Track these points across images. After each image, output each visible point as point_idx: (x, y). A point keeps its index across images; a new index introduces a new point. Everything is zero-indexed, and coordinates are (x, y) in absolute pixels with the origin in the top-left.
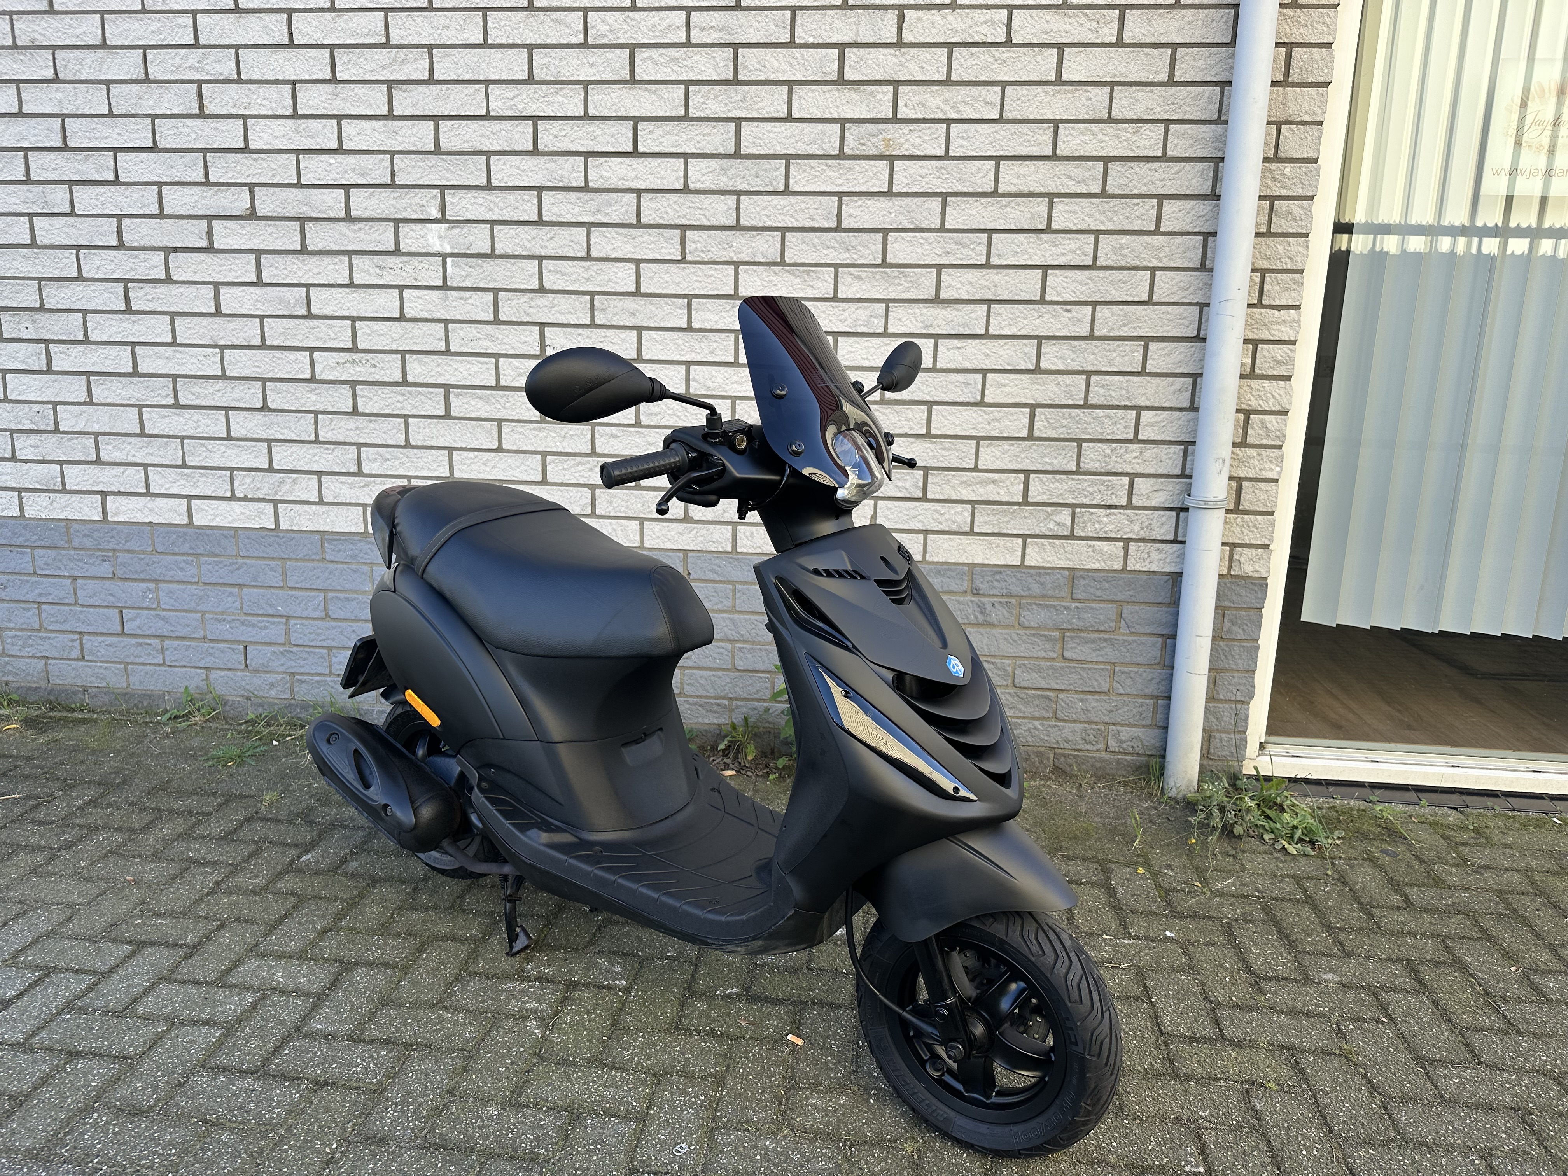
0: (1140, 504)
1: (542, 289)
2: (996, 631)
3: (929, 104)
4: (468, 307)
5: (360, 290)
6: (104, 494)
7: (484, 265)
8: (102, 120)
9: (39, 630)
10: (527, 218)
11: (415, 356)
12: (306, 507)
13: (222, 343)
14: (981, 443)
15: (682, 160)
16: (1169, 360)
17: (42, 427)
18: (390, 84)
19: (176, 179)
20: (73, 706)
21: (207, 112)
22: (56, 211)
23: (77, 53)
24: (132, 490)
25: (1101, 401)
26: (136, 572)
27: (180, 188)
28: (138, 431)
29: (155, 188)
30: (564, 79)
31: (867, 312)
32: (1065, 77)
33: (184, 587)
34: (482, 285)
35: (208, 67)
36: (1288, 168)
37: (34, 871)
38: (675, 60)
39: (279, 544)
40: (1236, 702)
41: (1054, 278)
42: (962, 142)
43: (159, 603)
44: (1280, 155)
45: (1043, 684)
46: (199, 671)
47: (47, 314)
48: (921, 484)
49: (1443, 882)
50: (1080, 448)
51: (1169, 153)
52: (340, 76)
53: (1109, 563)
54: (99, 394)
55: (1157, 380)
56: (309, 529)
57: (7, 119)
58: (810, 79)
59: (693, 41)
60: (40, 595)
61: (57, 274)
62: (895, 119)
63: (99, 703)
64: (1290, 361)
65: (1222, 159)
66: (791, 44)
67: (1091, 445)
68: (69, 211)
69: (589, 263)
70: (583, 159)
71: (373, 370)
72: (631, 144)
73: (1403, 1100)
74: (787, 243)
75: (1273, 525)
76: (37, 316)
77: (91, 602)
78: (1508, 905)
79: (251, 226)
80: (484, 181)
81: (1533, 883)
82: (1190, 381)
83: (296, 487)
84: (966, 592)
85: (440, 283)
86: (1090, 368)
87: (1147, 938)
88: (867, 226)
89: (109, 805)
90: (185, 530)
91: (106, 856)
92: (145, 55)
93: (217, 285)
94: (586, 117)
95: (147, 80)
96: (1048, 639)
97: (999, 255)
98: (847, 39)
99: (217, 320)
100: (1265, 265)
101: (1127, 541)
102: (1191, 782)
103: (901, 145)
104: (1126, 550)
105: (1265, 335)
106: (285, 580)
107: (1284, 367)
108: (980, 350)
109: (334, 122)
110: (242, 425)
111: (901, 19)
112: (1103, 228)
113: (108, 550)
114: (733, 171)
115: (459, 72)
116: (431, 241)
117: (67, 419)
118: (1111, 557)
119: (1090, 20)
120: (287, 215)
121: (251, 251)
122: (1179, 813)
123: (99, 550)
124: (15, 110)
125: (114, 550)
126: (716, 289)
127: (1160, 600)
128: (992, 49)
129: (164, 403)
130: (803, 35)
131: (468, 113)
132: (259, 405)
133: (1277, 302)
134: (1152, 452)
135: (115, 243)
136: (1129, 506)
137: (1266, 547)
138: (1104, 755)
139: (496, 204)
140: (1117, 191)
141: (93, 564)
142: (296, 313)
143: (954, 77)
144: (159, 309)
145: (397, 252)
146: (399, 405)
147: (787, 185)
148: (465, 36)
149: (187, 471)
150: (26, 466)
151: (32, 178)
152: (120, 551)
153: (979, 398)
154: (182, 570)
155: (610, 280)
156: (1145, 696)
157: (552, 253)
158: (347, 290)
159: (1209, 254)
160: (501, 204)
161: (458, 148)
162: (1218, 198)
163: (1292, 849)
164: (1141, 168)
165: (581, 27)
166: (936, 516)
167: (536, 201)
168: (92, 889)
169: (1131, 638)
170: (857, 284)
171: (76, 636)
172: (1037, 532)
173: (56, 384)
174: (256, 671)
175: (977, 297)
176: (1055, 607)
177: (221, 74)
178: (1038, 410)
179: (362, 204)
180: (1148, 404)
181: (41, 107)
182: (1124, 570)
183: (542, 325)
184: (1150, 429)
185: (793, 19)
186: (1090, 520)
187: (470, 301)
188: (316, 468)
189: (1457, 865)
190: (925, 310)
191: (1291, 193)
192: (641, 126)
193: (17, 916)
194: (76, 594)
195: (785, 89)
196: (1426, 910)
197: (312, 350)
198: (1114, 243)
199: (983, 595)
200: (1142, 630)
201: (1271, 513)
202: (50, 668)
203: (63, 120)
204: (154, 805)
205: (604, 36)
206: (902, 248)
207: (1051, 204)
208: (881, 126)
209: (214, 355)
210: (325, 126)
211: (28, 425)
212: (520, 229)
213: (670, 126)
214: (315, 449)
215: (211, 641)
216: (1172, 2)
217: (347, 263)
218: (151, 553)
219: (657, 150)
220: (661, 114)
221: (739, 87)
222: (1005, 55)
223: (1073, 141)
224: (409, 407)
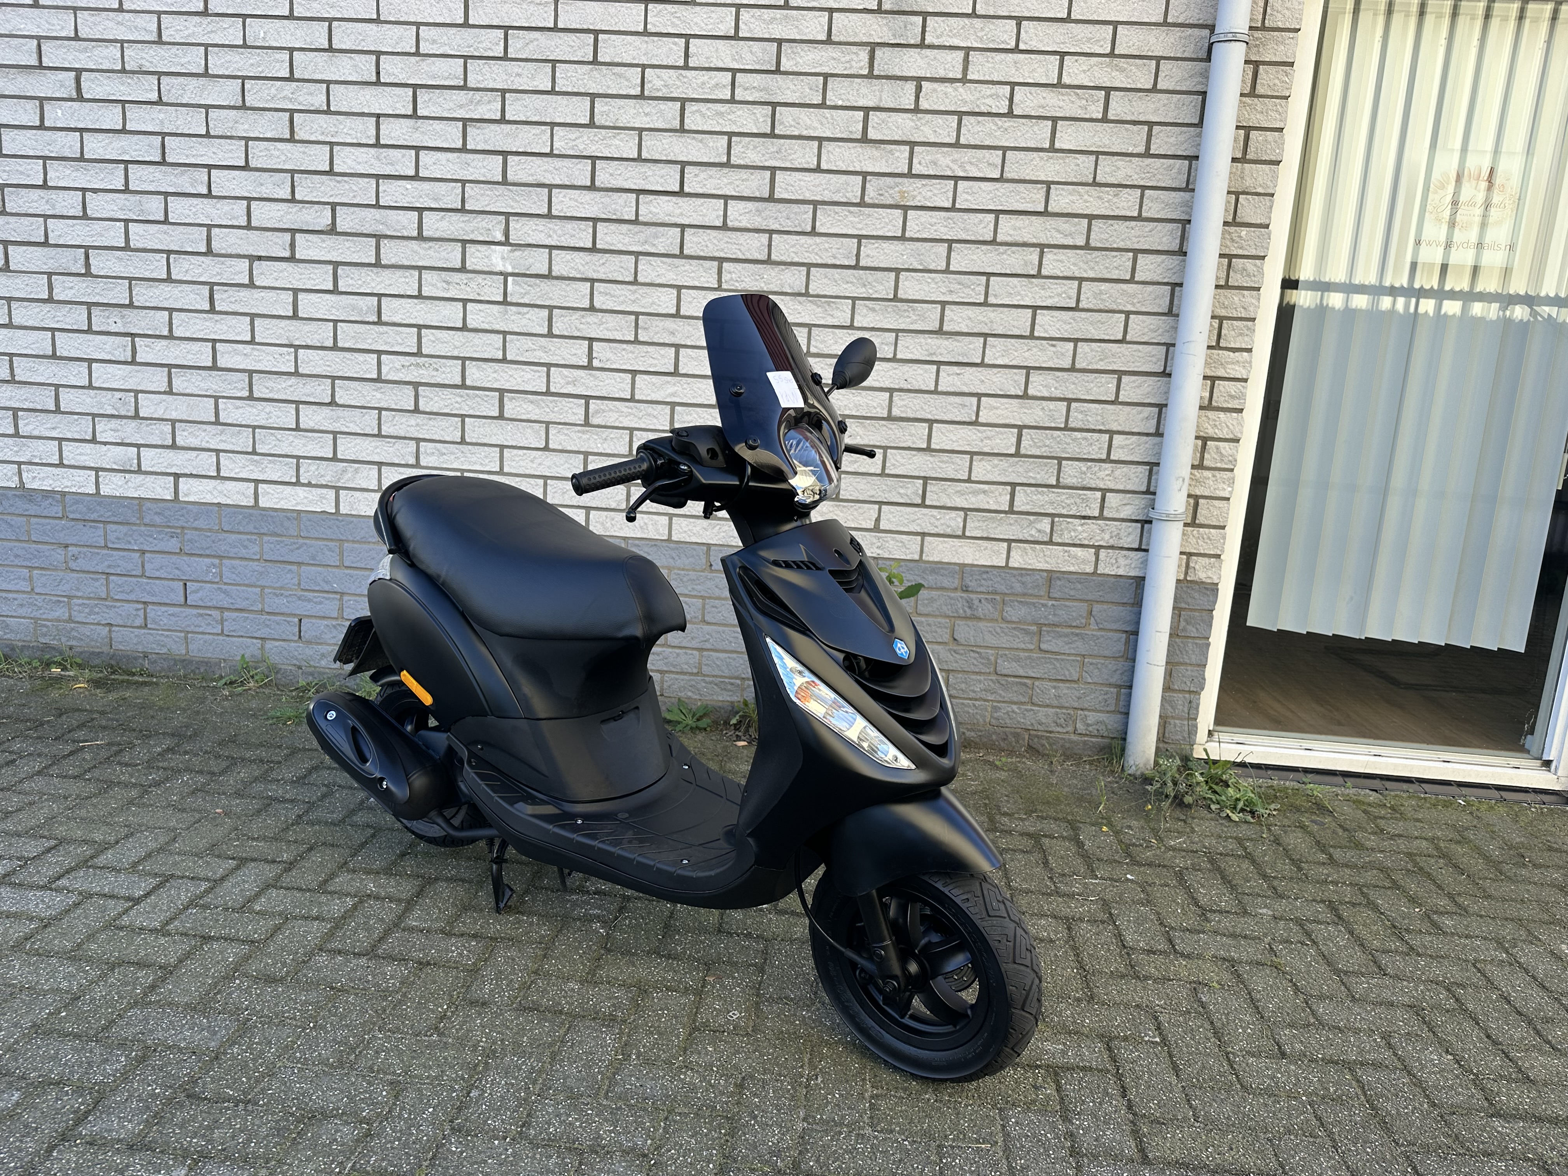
0: (1110, 515)
1: (592, 309)
2: (981, 624)
3: (940, 163)
4: (524, 322)
5: (427, 302)
6: (177, 476)
7: (542, 284)
8: (199, 139)
9: (105, 599)
10: (582, 245)
11: (474, 363)
12: (366, 494)
13: (297, 343)
14: (975, 457)
15: (722, 201)
16: (1138, 391)
17: (123, 413)
18: (466, 121)
19: (265, 196)
20: (134, 670)
21: (297, 138)
22: (150, 218)
23: (181, 79)
24: (204, 473)
25: (1079, 425)
26: (202, 548)
27: (268, 204)
28: (213, 419)
29: (245, 202)
30: (622, 125)
32: (1057, 145)
33: (246, 563)
34: (539, 303)
35: (301, 99)
36: (1244, 232)
37: (131, 802)
38: (720, 114)
39: (338, 527)
40: (1190, 692)
41: (1043, 317)
42: (966, 196)
43: (221, 577)
44: (1238, 220)
45: (1021, 672)
46: (255, 641)
47: (136, 311)
48: (920, 492)
49: (1362, 845)
50: (1060, 465)
51: (1144, 214)
52: (420, 113)
53: (1082, 566)
54: (179, 384)
55: (1127, 409)
57: (110, 135)
58: (839, 136)
59: (737, 98)
60: (109, 567)
61: (147, 275)
62: (910, 175)
63: (158, 668)
64: (1242, 396)
65: (1189, 221)
66: (823, 105)
67: (1070, 463)
68: (162, 219)
69: (635, 287)
70: (634, 195)
71: (435, 373)
72: (678, 185)
73: (1321, 997)
74: (811, 277)
75: (1224, 538)
76: (126, 312)
77: (157, 574)
78: (1416, 864)
79: (330, 240)
80: (546, 211)
81: (1438, 848)
82: (1156, 410)
83: (358, 476)
84: (956, 589)
85: (501, 299)
86: (1070, 396)
87: (1111, 879)
88: (882, 265)
89: (186, 753)
90: (251, 511)
91: (193, 793)
92: (243, 85)
93: (296, 291)
94: (639, 159)
95: (243, 107)
96: (1027, 632)
97: (995, 296)
98: (871, 104)
99: (294, 322)
100: (1223, 313)
101: (1098, 548)
102: (1148, 760)
103: (914, 197)
104: (1097, 555)
105: (1221, 373)
106: (342, 560)
107: (1237, 402)
108: (976, 377)
109: (413, 152)
110: (310, 417)
111: (919, 89)
112: (1085, 275)
113: (177, 528)
114: (767, 212)
115: (529, 114)
116: (494, 261)
117: (147, 407)
118: (1085, 562)
119: (1080, 99)
120: (365, 232)
121: (329, 262)
122: (1138, 787)
123: (169, 527)
124: (120, 127)
125: (183, 528)
127: (1125, 600)
128: (996, 119)
129: (239, 395)
130: (833, 98)
131: (534, 151)
132: (328, 400)
133: (1232, 345)
134: (1122, 471)
135: (204, 250)
136: (1101, 517)
137: (1218, 556)
138: (1074, 737)
139: (555, 232)
140: (1099, 245)
141: (162, 540)
142: (368, 320)
143: (963, 141)
144: (241, 311)
145: (463, 269)
146: (457, 405)
147: (814, 228)
148: (535, 83)
149: (256, 457)
150: (104, 448)
151: (131, 188)
152: (188, 528)
153: (974, 418)
154: (246, 547)
155: (653, 303)
156: (1110, 685)
157: (603, 277)
158: (416, 301)
159: (1176, 302)
160: (559, 232)
161: (524, 181)
162: (1185, 254)
163: (1234, 817)
164: (1118, 226)
165: (639, 81)
166: (933, 520)
167: (591, 230)
168: (188, 817)
169: (1099, 633)
170: (871, 315)
171: (141, 606)
172: (1021, 538)
173: (139, 374)
174: (309, 642)
175: (975, 331)
176: (1034, 604)
177: (312, 105)
178: (1025, 431)
179: (434, 224)
180: (1120, 428)
181: (143, 125)
182: (1094, 573)
183: (591, 340)
184: (1121, 451)
185: (825, 84)
186: (1067, 528)
187: (527, 316)
188: (377, 459)
189: (1376, 833)
190: (930, 340)
191: (1246, 253)
192: (688, 169)
193: (127, 836)
194: (143, 567)
195: (816, 144)
196: (1347, 866)
197: (379, 353)
198: (1095, 289)
199: (972, 592)
200: (1109, 627)
201: (1223, 528)
202: (114, 635)
203: (163, 138)
204: (227, 754)
205: (658, 90)
206: (910, 287)
207: (1042, 254)
208: (898, 180)
209: (289, 354)
210: (404, 156)
211: (110, 411)
212: (576, 254)
213: (713, 171)
214: (376, 442)
215: (268, 613)
216: (1150, 86)
217: (417, 277)
218: (217, 532)
219: (701, 191)
220: (705, 160)
221: (775, 140)
222: (1007, 124)
223: (1061, 200)
224: (467, 408)
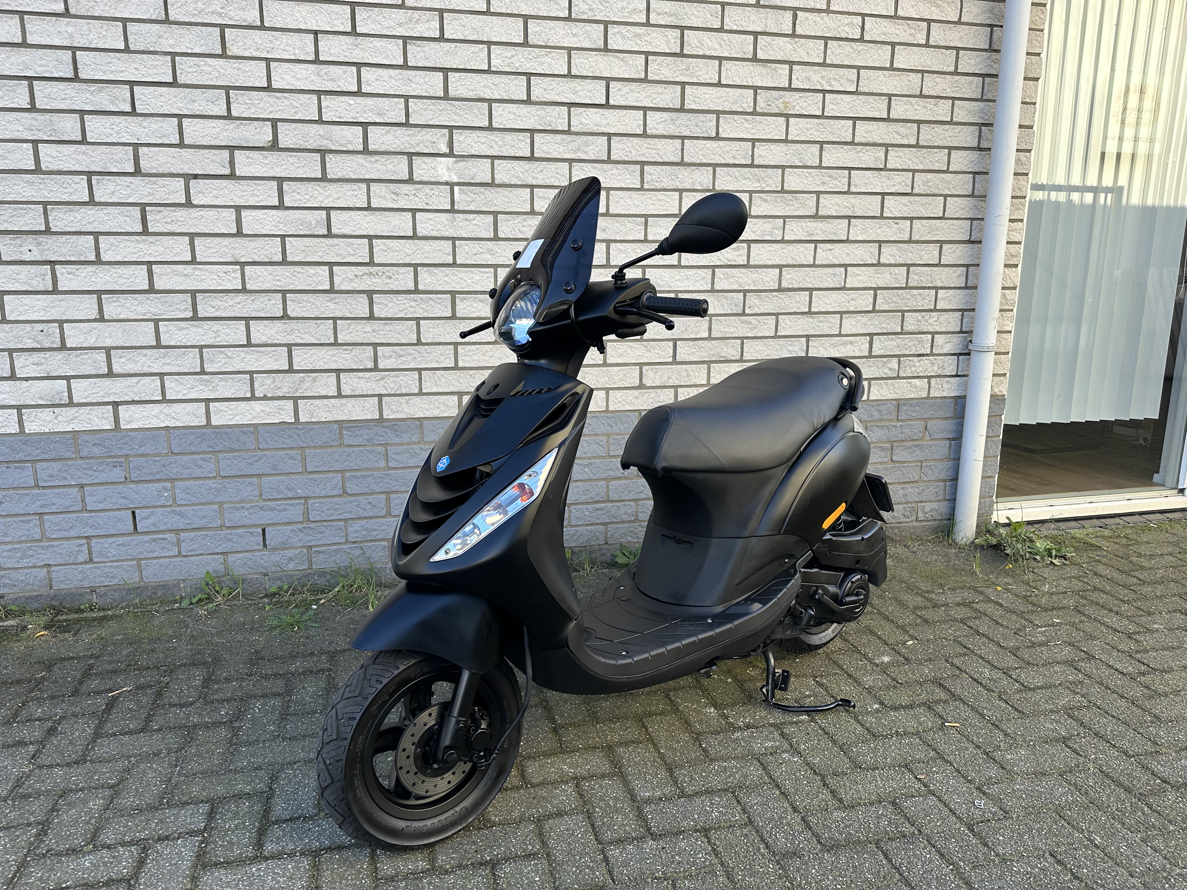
0: (937, 352)
3: (812, 79)
4: (471, 227)
5: (377, 213)
6: (116, 405)
7: (486, 192)
8: (117, 55)
9: (40, 540)
10: (522, 155)
11: (426, 269)
12: (325, 401)
13: (243, 260)
14: (844, 316)
15: (642, 112)
16: (953, 256)
17: (47, 345)
18: (406, 39)
19: (198, 113)
20: (82, 607)
21: (230, 53)
22: (65, 138)
24: (147, 398)
25: (915, 284)
26: (151, 474)
27: (201, 121)
28: (154, 343)
29: (176, 120)
30: (553, 44)
31: (771, 226)
32: (895, 65)
33: (201, 482)
34: (484, 209)
35: (232, 14)
37: (232, 743)
38: (638, 36)
39: (298, 435)
40: (989, 477)
41: (889, 201)
42: (833, 106)
43: (174, 499)
46: (216, 556)
47: (54, 237)
48: (805, 348)
49: (1143, 566)
50: (903, 316)
51: (955, 120)
52: (359, 30)
53: (921, 393)
54: (109, 311)
55: (947, 269)
56: (328, 419)
57: (8, 49)
58: (734, 56)
59: (652, 22)
60: (42, 506)
61: (65, 198)
62: (790, 89)
63: (109, 600)
64: (1018, 255)
65: (985, 124)
66: (721, 30)
67: (909, 314)
68: (80, 139)
70: (566, 108)
71: (388, 281)
72: (604, 99)
74: (717, 175)
76: (42, 239)
77: (101, 506)
79: (273, 157)
80: (486, 123)
82: (965, 269)
83: (315, 384)
85: (449, 208)
86: (909, 262)
88: (771, 164)
90: (203, 430)
93: (238, 209)
94: (569, 75)
95: (167, 21)
96: (883, 449)
97: (856, 185)
98: (759, 29)
99: (238, 240)
101: (930, 378)
102: (973, 532)
103: (794, 107)
104: (929, 383)
106: (304, 466)
107: (1015, 259)
108: (843, 251)
109: (354, 69)
110: (262, 332)
111: (795, 17)
112: (917, 168)
113: (120, 456)
114: (680, 121)
115: (467, 33)
116: (440, 172)
117: (75, 336)
118: (922, 389)
119: (910, 28)
120: (309, 147)
121: (273, 178)
123: (110, 457)
124: (19, 40)
125: (127, 456)
126: (666, 210)
127: (948, 415)
128: (852, 43)
129: (182, 316)
130: (730, 23)
131: (473, 68)
132: (280, 314)
134: (944, 317)
135: (132, 170)
136: (932, 354)
137: (1006, 375)
138: (916, 524)
139: (496, 143)
140: (925, 144)
141: (103, 471)
142: (317, 233)
143: (828, 61)
144: (178, 231)
145: (410, 181)
146: (412, 310)
147: (718, 133)
148: (471, 4)
149: (205, 377)
150: (25, 384)
151: (37, 106)
152: (134, 456)
153: (843, 285)
154: (200, 467)
156: (939, 480)
157: (542, 183)
158: (365, 213)
159: (977, 186)
161: (464, 96)
162: (990, 150)
163: (1056, 562)
164: (939, 128)
165: (567, 5)
167: (528, 141)
169: (931, 443)
170: (764, 205)
171: (84, 541)
172: (878, 376)
173: (63, 303)
174: (274, 549)
175: (842, 214)
176: (890, 426)
177: (245, 21)
178: (879, 292)
179: (379, 138)
180: (942, 285)
181: (48, 39)
182: (928, 397)
184: (943, 302)
185: (723, 11)
186: (909, 365)
187: (474, 222)
188: (335, 366)
190: (809, 224)
192: (612, 84)
194: (83, 501)
195: (717, 62)
196: (1154, 583)
197: (331, 265)
198: (923, 178)
200: (938, 437)
201: (1008, 353)
202: (53, 575)
203: (74, 53)
204: (270, 672)
205: (584, 13)
206: (794, 180)
207: (887, 151)
208: (781, 93)
209: (234, 271)
210: (345, 72)
211: (30, 344)
212: (516, 163)
213: (634, 86)
214: (334, 350)
215: (229, 528)
216: (957, 20)
217: (365, 190)
218: (166, 455)
219: (624, 104)
220: (626, 76)
221: (684, 59)
222: (861, 48)
223: (900, 109)
224: (421, 311)
